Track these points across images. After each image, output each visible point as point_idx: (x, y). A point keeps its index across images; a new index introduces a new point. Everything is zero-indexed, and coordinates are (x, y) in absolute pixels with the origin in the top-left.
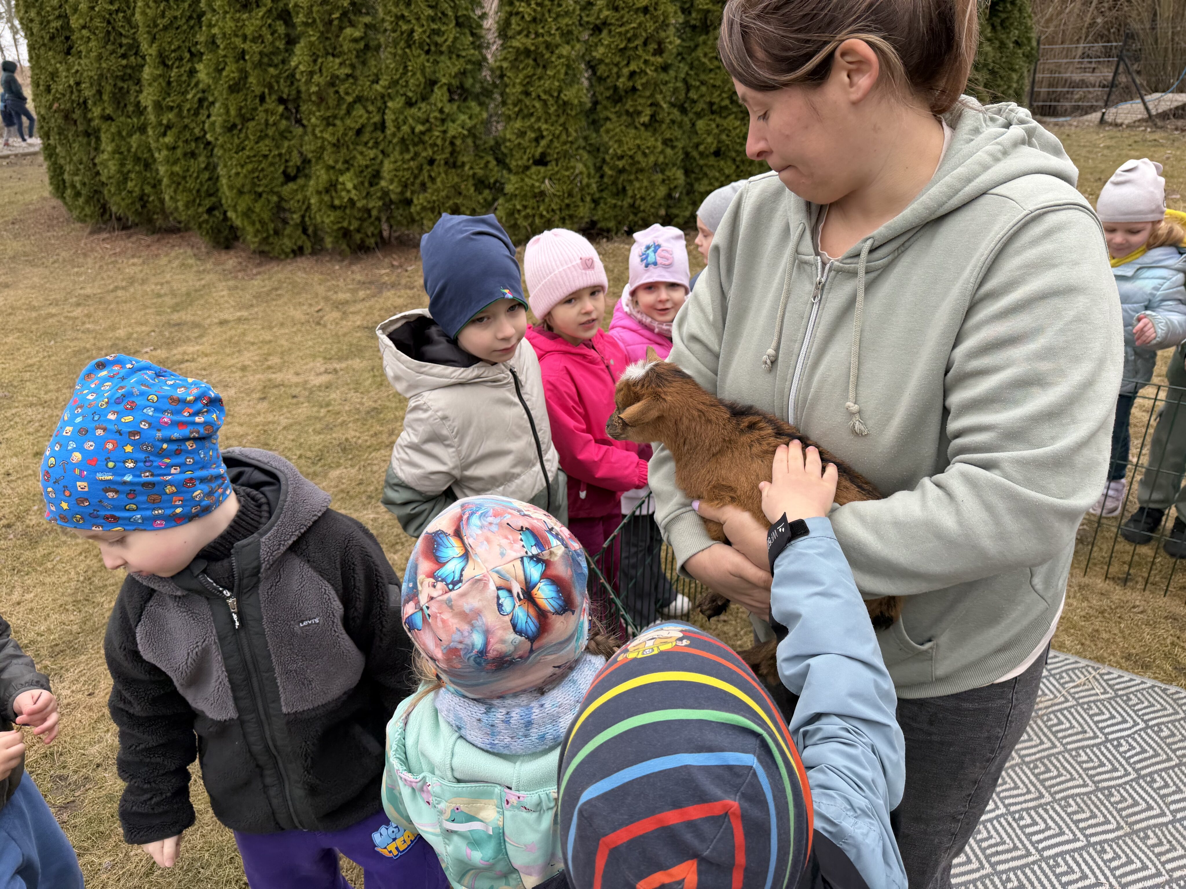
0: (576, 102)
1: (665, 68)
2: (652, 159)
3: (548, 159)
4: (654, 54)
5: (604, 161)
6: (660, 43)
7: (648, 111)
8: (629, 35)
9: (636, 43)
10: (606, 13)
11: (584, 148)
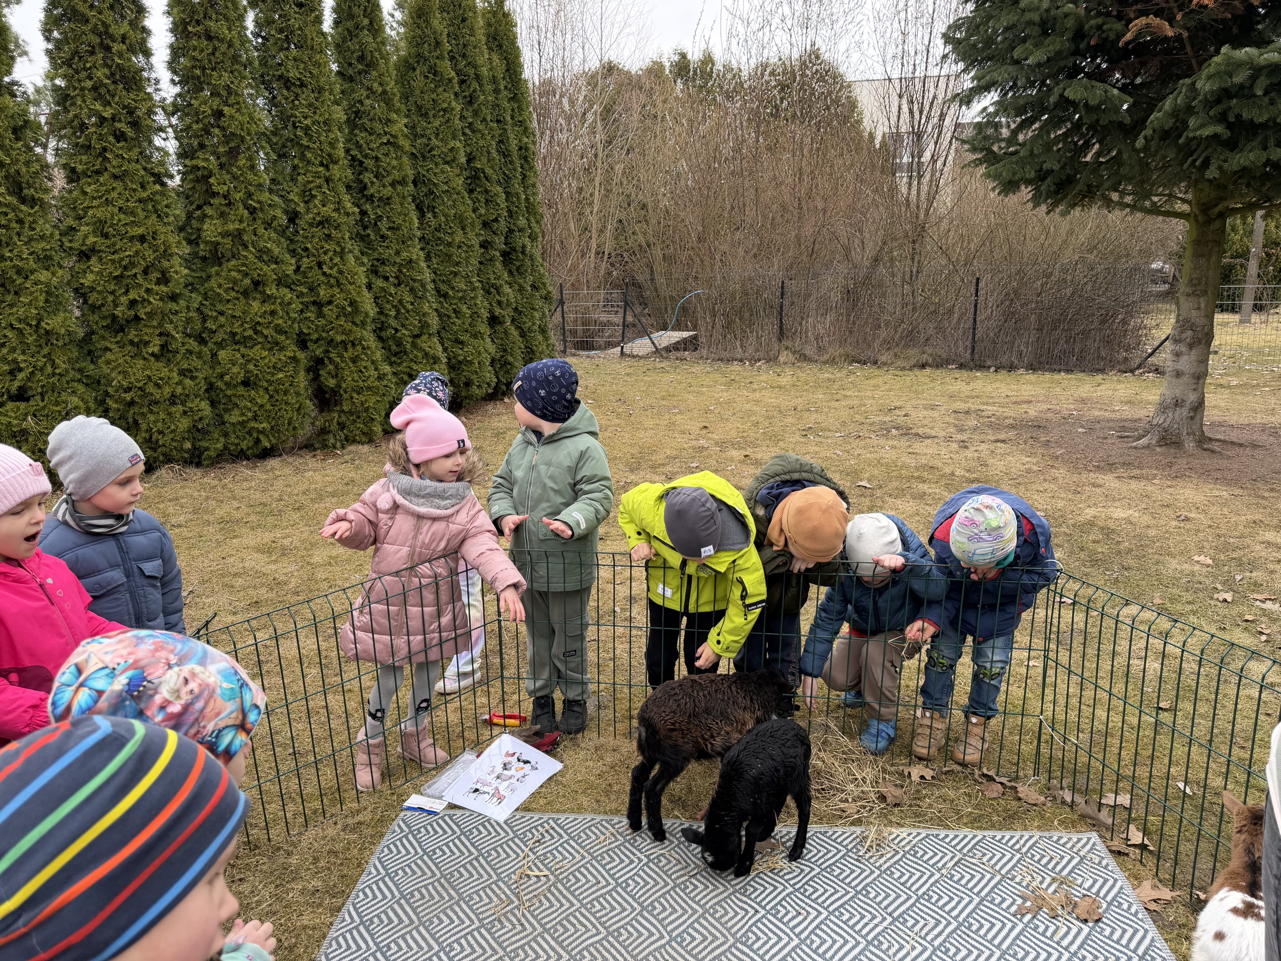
0: (63, 331)
1: (174, 298)
2: (167, 390)
3: (30, 393)
4: (158, 283)
5: (107, 394)
6: (163, 273)
7: (157, 341)
8: (124, 263)
9: (134, 271)
10: (91, 239)
11: (79, 381)
